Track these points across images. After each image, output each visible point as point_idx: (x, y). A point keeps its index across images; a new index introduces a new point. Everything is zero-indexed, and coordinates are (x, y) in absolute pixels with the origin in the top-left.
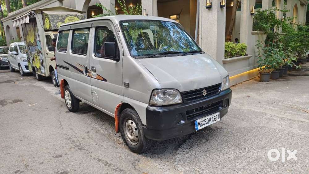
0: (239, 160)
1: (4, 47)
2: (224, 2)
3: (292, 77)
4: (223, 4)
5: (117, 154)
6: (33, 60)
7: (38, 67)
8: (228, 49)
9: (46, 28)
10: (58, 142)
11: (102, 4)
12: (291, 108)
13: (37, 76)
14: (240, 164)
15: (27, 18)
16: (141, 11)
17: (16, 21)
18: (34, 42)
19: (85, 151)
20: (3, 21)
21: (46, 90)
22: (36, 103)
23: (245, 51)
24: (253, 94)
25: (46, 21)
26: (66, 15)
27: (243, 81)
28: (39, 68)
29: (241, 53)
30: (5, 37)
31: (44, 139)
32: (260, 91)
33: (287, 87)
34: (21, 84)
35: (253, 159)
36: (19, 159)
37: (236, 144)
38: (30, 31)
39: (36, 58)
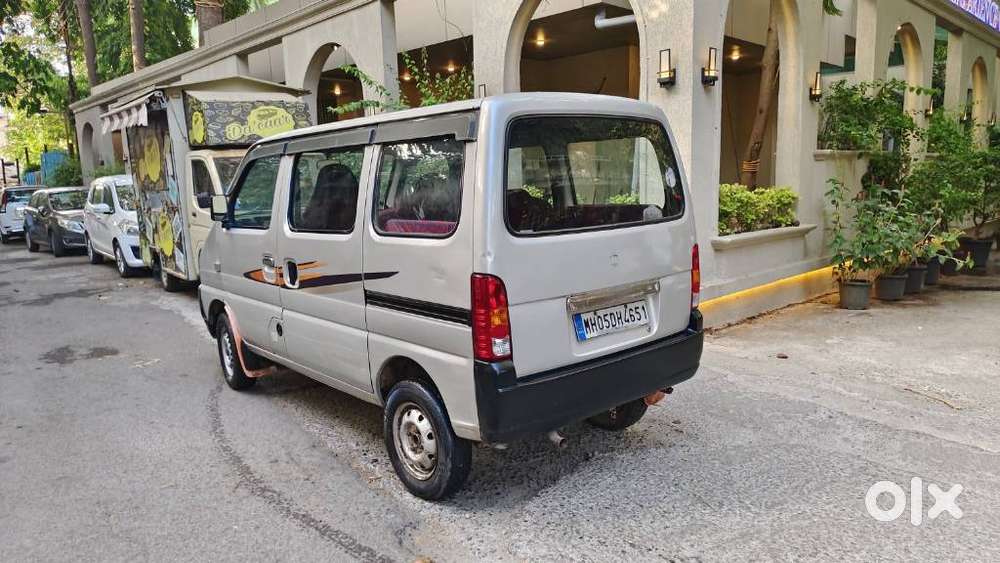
0: (692, 534)
1: (74, 189)
2: (712, 67)
3: (952, 295)
4: (712, 74)
5: (361, 507)
6: (156, 231)
7: (168, 253)
8: (730, 208)
9: (195, 141)
10: (204, 469)
11: (359, 68)
12: (908, 394)
13: (165, 279)
14: (692, 546)
15: (142, 110)
16: (472, 90)
17: (111, 117)
18: (158, 181)
19: (275, 495)
20: (75, 111)
21: (186, 320)
22: (156, 360)
23: (792, 210)
24: (802, 347)
25: (194, 118)
26: (253, 103)
27: (782, 306)
28: (171, 257)
29: (776, 217)
30: (79, 158)
31: (167, 460)
32: (828, 338)
33: (920, 328)
34: (120, 301)
35: (735, 532)
36: (97, 509)
37: (699, 492)
38: (150, 146)
39: (164, 225)
